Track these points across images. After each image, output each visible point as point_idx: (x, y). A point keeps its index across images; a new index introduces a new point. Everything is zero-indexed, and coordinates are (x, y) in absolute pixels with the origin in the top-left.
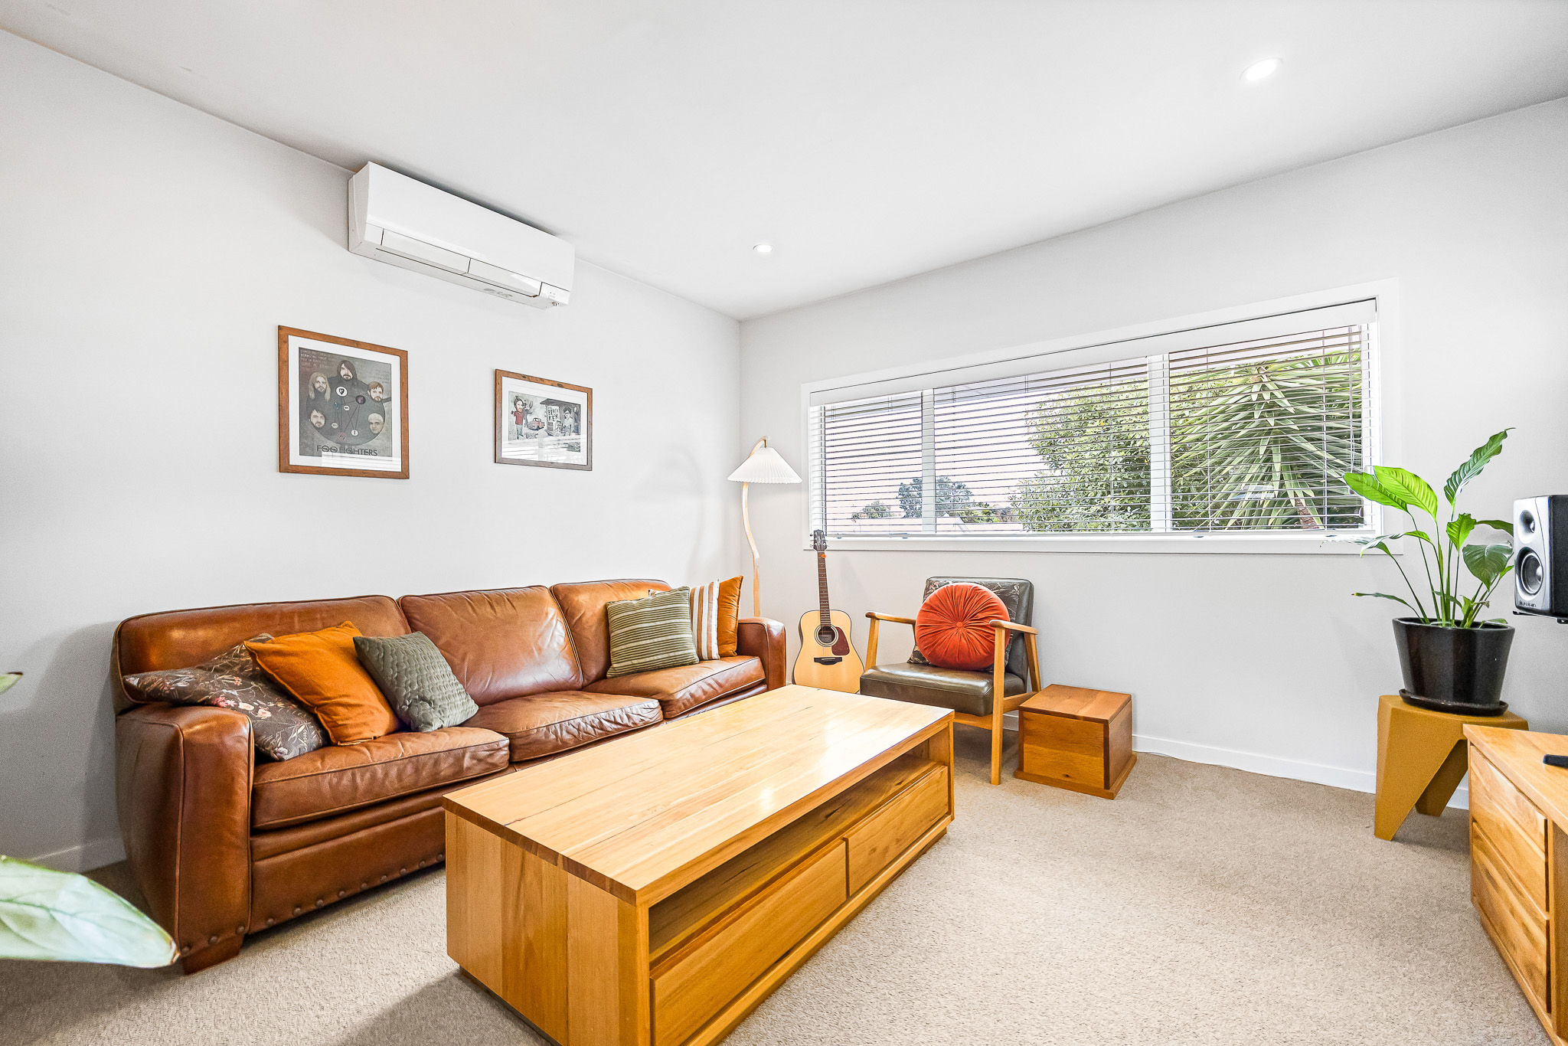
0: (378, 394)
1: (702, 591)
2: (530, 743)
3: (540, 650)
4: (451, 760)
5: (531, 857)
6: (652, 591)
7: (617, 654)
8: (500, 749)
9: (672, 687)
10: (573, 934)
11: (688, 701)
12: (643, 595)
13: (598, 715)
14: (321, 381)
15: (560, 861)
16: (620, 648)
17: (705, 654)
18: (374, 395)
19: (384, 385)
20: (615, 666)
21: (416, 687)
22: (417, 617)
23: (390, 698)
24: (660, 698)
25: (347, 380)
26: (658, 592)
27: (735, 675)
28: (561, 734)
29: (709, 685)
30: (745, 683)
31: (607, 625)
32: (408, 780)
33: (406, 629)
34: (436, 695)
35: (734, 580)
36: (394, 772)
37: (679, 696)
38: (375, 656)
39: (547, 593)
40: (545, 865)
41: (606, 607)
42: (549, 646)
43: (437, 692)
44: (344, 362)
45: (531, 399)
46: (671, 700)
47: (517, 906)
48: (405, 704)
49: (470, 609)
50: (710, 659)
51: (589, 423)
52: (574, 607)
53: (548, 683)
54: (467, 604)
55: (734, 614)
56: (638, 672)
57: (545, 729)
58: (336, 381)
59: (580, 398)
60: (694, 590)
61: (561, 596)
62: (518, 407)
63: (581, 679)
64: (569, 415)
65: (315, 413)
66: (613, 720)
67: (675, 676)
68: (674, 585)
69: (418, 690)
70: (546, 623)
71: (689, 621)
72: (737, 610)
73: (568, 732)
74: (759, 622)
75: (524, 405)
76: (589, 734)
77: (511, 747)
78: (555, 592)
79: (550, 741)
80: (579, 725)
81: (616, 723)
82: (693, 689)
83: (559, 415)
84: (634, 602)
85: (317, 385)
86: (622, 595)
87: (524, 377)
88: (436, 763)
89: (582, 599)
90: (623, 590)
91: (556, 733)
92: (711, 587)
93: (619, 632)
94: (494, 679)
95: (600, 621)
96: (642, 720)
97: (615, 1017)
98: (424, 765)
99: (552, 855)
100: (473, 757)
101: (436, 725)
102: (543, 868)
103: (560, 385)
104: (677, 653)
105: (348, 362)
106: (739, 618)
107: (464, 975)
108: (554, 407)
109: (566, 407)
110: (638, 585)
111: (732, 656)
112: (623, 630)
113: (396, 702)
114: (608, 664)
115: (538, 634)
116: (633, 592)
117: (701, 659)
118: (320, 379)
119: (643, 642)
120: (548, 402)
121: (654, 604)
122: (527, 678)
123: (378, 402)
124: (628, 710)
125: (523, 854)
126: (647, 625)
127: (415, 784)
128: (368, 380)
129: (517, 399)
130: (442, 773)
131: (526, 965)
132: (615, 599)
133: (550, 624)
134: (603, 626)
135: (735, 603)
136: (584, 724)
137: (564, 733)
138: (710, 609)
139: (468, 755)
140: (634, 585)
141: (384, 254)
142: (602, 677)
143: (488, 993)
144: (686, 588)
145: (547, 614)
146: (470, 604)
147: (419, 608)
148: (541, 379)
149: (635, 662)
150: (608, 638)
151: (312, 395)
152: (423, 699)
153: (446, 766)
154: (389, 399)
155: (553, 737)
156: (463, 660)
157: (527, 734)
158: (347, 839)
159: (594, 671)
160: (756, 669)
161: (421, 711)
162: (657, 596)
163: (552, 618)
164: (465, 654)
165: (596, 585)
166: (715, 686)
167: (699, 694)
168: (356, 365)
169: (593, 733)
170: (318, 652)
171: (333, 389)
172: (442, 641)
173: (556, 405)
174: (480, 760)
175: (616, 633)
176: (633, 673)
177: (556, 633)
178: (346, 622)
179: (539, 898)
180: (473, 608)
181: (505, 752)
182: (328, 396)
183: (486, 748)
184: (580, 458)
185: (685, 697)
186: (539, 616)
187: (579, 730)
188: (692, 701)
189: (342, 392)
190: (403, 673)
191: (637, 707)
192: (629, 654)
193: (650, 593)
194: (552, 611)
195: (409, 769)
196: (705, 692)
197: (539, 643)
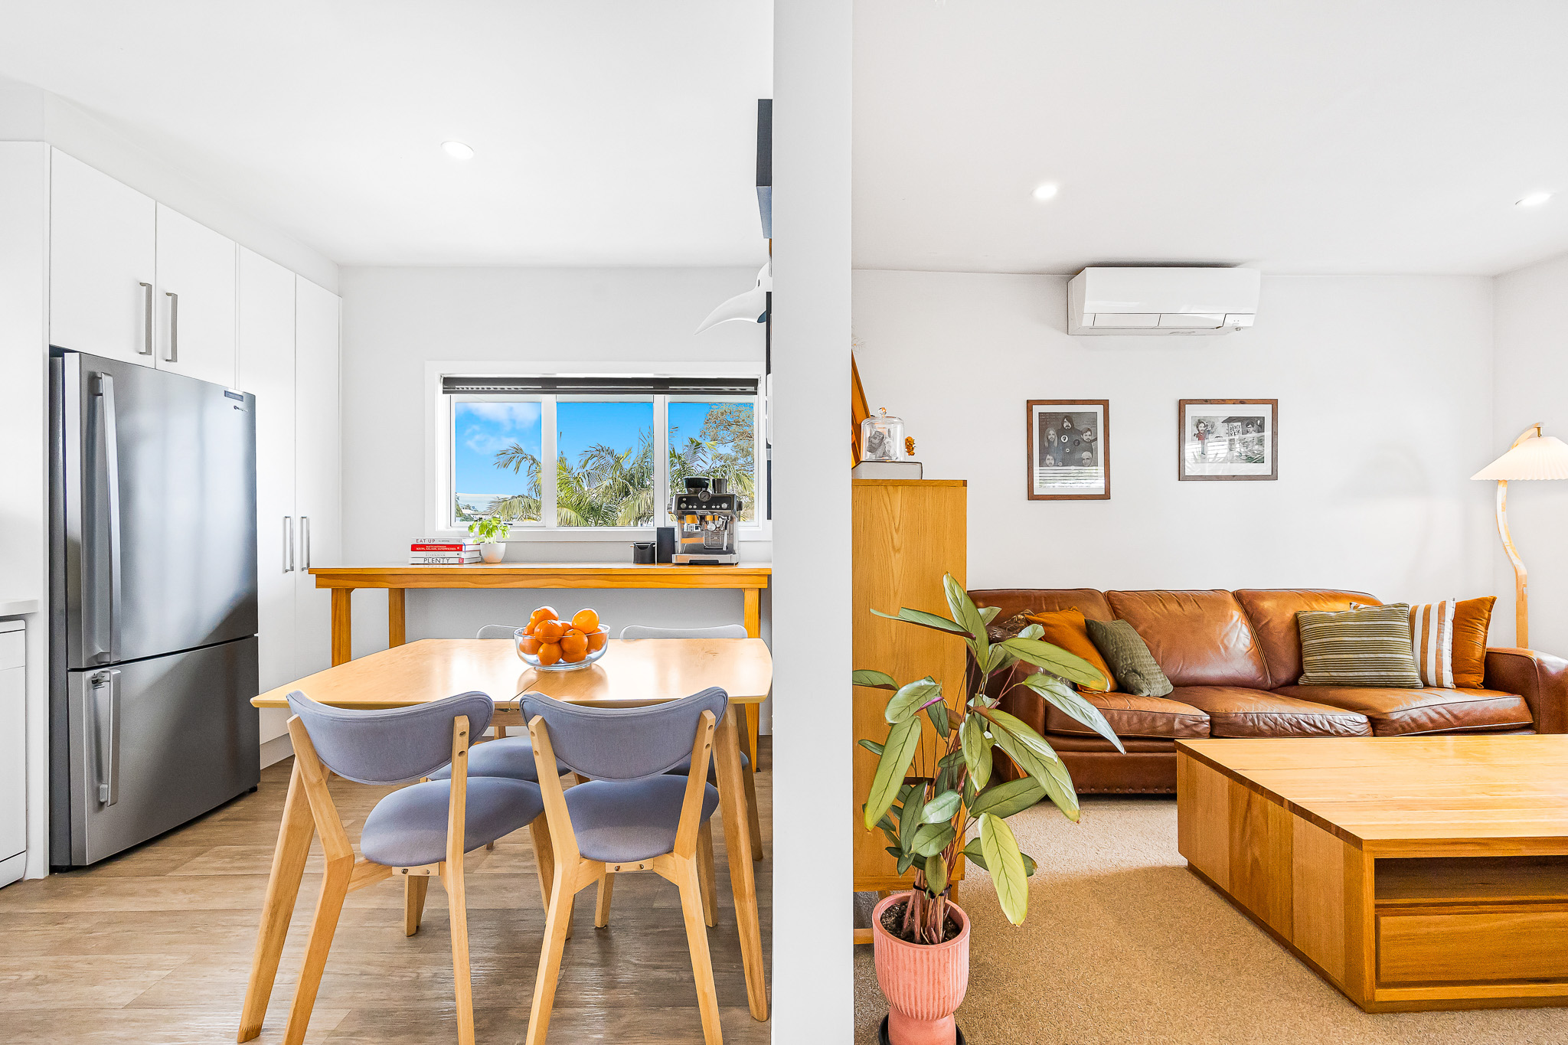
0: (1088, 437)
1: (1427, 611)
2: (1228, 724)
3: (1226, 648)
4: (1164, 720)
5: (1257, 797)
6: (1354, 604)
7: (1309, 663)
8: (1203, 722)
9: (1386, 706)
10: (1298, 861)
11: (1408, 724)
12: (1342, 607)
13: (1296, 716)
14: (1052, 433)
15: (1286, 804)
16: (1315, 658)
17: (1432, 678)
18: (1085, 438)
19: (1092, 429)
20: (1308, 674)
21: (1129, 662)
22: (1119, 607)
23: (1112, 668)
24: (1370, 714)
25: (1068, 429)
26: (1362, 606)
27: (1480, 709)
28: (1259, 724)
29: (1439, 713)
30: (1498, 721)
31: (1298, 633)
32: (1135, 726)
33: (1113, 617)
34: (1144, 671)
35: (1482, 601)
36: (1125, 718)
37: (1395, 717)
38: (1100, 634)
39: (1230, 596)
40: (1271, 805)
41: (1296, 615)
42: (1235, 645)
43: (1145, 669)
44: (1066, 417)
45: (1213, 420)
46: (1383, 719)
47: (1244, 829)
48: (1122, 673)
49: (1161, 605)
50: (1440, 686)
51: (1275, 434)
52: (1261, 613)
53: (1235, 678)
54: (1159, 602)
55: (1480, 640)
56: (1338, 685)
57: (1242, 715)
58: (1061, 432)
59: (1265, 411)
60: (1415, 609)
61: (1246, 601)
62: (1200, 429)
63: (1269, 682)
64: (1251, 429)
65: (1048, 457)
66: (1313, 723)
67: (1389, 696)
68: (1387, 599)
69: (1131, 664)
70: (1231, 625)
71: (1409, 641)
72: (1486, 637)
73: (1265, 723)
74: (1523, 654)
75: (1206, 426)
76: (1287, 730)
77: (1211, 722)
78: (1238, 596)
79: (1248, 727)
80: (1276, 719)
81: (1315, 726)
82: (1415, 714)
83: (1241, 430)
84: (1333, 614)
85: (1049, 437)
86: (1315, 605)
87: (1206, 401)
88: (1154, 719)
89: (1267, 605)
90: (1316, 600)
91: (1253, 721)
92: (1442, 608)
93: (1313, 642)
94: (1185, 667)
95: (1289, 629)
96: (1347, 731)
97: (1340, 931)
98: (1146, 719)
99: (1280, 800)
100: (1181, 722)
101: (1146, 693)
102: (1269, 808)
103: (1242, 402)
104: (1391, 674)
105: (1068, 416)
106: (1487, 646)
107: (1192, 869)
108: (1235, 424)
109: (1248, 422)
110: (1335, 596)
111: (1476, 688)
112: (1319, 641)
113: (1116, 669)
114: (1300, 672)
115: (1223, 634)
116: (1329, 603)
117: (1426, 685)
118: (1052, 432)
119: (1345, 656)
120: (1230, 420)
121: (1359, 617)
122: (1213, 671)
123: (1087, 442)
124: (1330, 717)
125: (1250, 793)
126: (1350, 639)
127: (1139, 731)
128: (1082, 427)
129: (1200, 422)
130: (1159, 728)
131: (1252, 874)
132: (1307, 608)
133: (1235, 625)
134: (1293, 633)
135: (1482, 628)
136: (1281, 721)
137: (1261, 723)
138: (1440, 631)
139: (1177, 720)
140: (1330, 596)
141: (1095, 331)
142: (1293, 682)
143: (1215, 888)
144: (1405, 605)
145: (1232, 616)
146: (1162, 602)
147: (1121, 601)
148: (1222, 400)
149: (1335, 674)
150: (1299, 646)
151: (1046, 444)
152: (1135, 671)
153: (1161, 723)
154: (1096, 439)
155: (1250, 724)
156: (1158, 646)
157: (1226, 716)
158: (1096, 755)
159: (1284, 675)
160: (1514, 709)
161: (1134, 680)
162: (1363, 610)
163: (1238, 620)
164: (1159, 642)
165: (1284, 593)
166: (1448, 716)
167: (1424, 719)
168: (1074, 418)
169: (1290, 730)
170: (1064, 626)
171: (1059, 438)
172: (1141, 628)
173: (1239, 421)
174: (1187, 727)
175: (1308, 643)
176: (1331, 685)
177: (1242, 635)
178: (1074, 607)
179: (1265, 829)
180: (1164, 605)
181: (1207, 725)
182: (1056, 444)
183: (1192, 719)
184: (1265, 469)
185: (1403, 720)
186: (1224, 618)
187: (1276, 724)
188: (1413, 725)
189: (1065, 439)
190: (1120, 649)
191: (1340, 717)
192: (1326, 665)
193: (1352, 606)
194: (1236, 614)
195: (1135, 720)
196: (1432, 720)
197: (1225, 641)
